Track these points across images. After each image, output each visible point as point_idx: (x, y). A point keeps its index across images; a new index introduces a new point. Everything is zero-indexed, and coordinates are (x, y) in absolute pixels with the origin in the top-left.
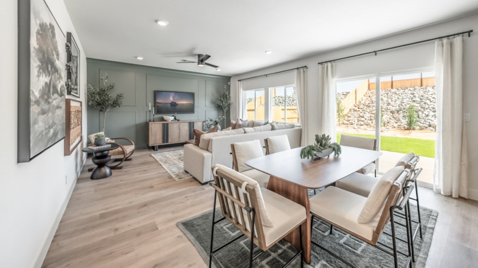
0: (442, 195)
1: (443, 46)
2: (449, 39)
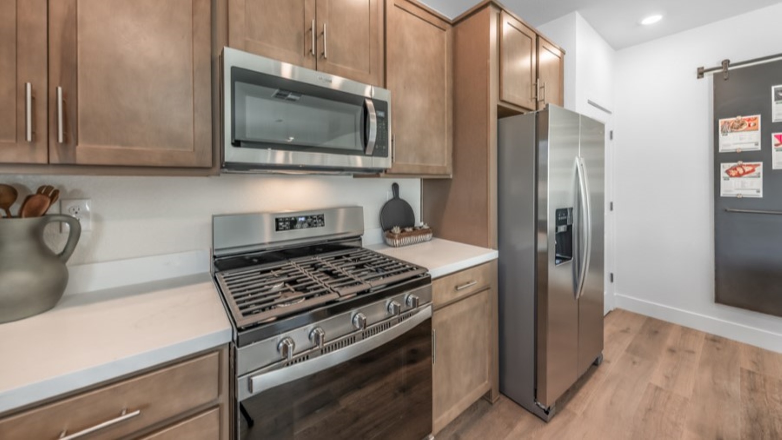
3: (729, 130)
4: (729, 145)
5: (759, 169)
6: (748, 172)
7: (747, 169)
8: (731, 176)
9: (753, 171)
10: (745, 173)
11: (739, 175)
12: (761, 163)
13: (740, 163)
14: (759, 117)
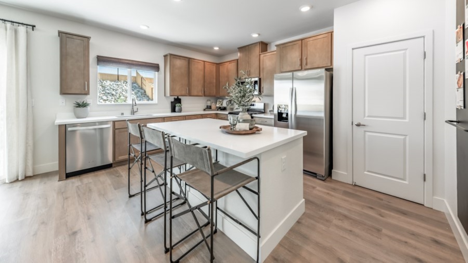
0: (7, 183)
1: (6, 29)
2: (13, 25)
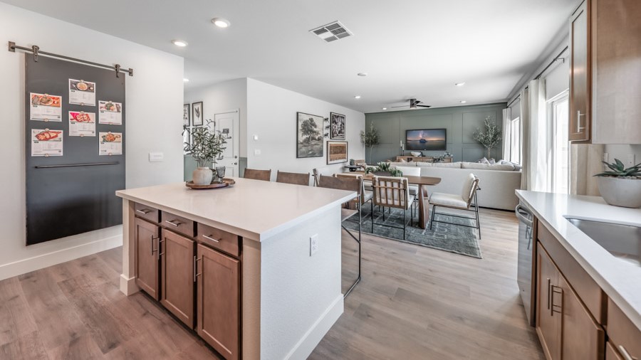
3: (39, 103)
4: (38, 115)
5: (61, 135)
6: (53, 137)
7: (53, 135)
8: (40, 140)
9: (56, 136)
10: (51, 138)
11: (46, 139)
12: (62, 131)
13: (47, 130)
14: (61, 97)
